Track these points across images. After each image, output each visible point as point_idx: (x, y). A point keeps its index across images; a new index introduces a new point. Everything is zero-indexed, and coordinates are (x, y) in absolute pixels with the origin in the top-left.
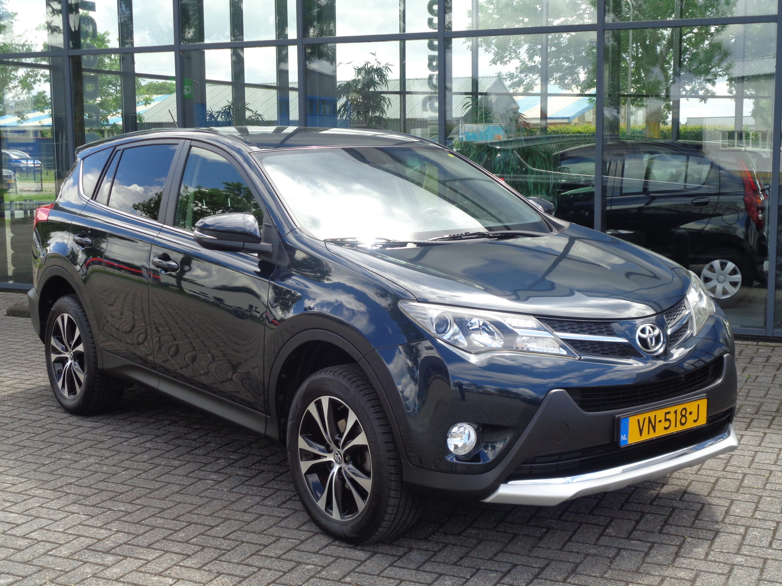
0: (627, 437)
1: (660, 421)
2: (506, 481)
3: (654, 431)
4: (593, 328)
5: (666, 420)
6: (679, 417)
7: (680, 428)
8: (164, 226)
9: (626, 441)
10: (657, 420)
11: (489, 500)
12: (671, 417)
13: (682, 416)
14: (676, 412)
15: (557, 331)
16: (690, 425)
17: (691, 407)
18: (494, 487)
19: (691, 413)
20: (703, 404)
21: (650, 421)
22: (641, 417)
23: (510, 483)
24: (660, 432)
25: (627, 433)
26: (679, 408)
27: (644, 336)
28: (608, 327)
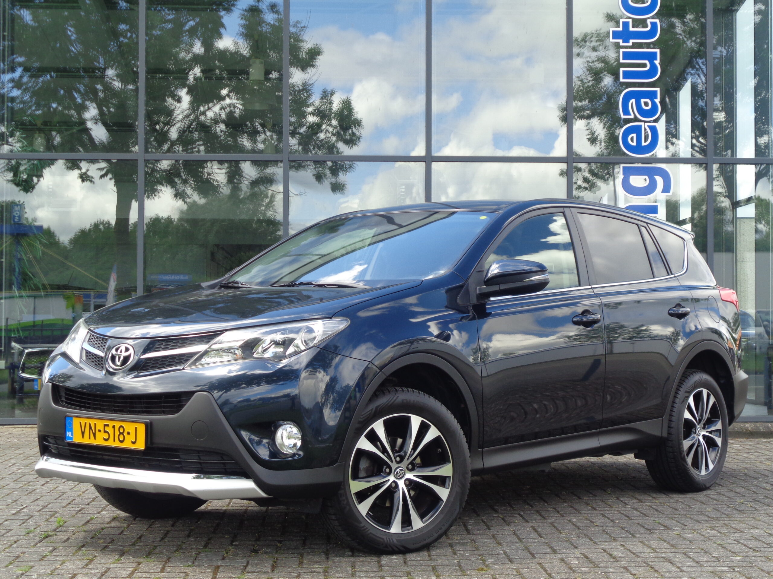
0: (72, 435)
1: (100, 431)
3: (95, 439)
5: (105, 431)
6: (117, 433)
7: (118, 444)
9: (72, 438)
10: (97, 429)
12: (109, 429)
13: (121, 433)
14: (114, 427)
16: (128, 445)
17: (129, 427)
19: (128, 433)
20: (141, 428)
21: (90, 428)
22: (83, 421)
24: (99, 441)
25: (72, 431)
26: (117, 424)
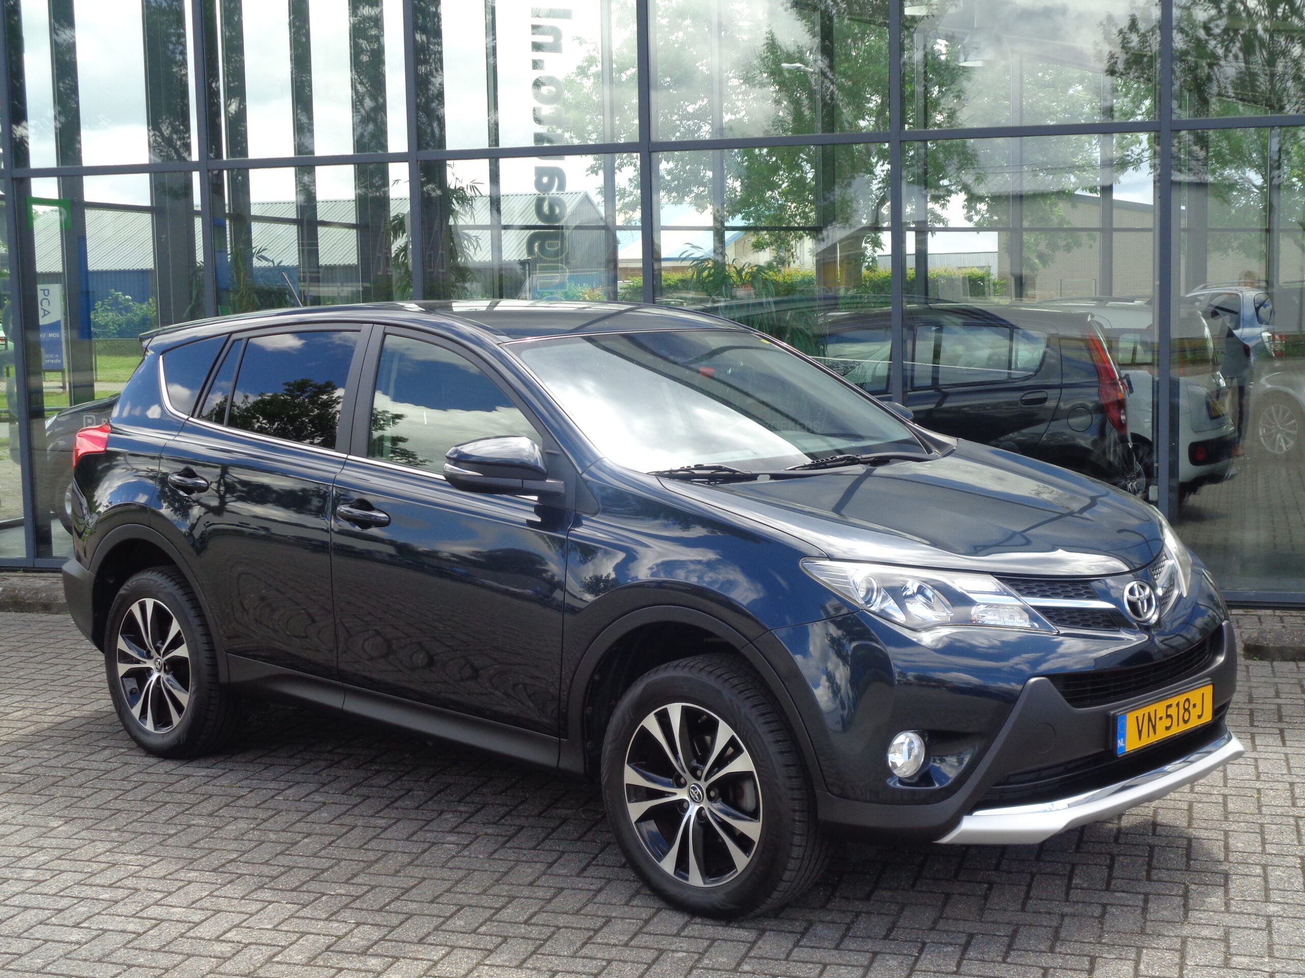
0: (1124, 742)
1: (1161, 718)
2: (970, 812)
3: (1155, 733)
4: (1069, 589)
5: (1168, 716)
6: (1182, 711)
7: (1183, 728)
8: (350, 457)
9: (1123, 748)
10: (1158, 717)
11: (947, 839)
12: (1173, 711)
13: (1186, 710)
14: (1178, 705)
15: (1023, 595)
16: (1194, 723)
17: (1195, 696)
18: (955, 822)
19: (1194, 706)
20: (1208, 691)
21: (1150, 719)
22: (1139, 713)
23: (977, 813)
24: (1162, 734)
25: (1124, 736)
26: (1181, 698)
27: (1132, 598)
28: (1087, 588)
